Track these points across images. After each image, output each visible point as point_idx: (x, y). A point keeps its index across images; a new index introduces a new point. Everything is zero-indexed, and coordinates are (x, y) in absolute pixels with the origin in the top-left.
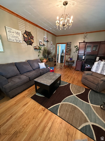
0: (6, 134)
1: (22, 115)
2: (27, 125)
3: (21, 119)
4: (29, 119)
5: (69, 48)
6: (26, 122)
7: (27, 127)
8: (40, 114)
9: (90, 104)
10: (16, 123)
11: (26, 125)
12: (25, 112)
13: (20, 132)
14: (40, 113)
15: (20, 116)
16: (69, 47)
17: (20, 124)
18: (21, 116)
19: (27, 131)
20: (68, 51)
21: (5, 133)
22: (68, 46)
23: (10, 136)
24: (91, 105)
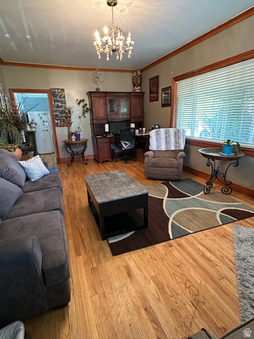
0: (191, 323)
1: (157, 285)
2: (188, 280)
3: (166, 289)
4: (174, 274)
5: (61, 107)
6: (179, 280)
7: (191, 280)
8: (176, 253)
9: (192, 197)
10: (174, 299)
11: (188, 282)
12: (152, 277)
13: (196, 295)
14: (173, 253)
15: (159, 289)
16: (60, 104)
17: (179, 291)
18: (160, 287)
19: (199, 282)
20: (60, 115)
21: (187, 327)
22: (58, 101)
23: (197, 314)
24: (195, 197)
